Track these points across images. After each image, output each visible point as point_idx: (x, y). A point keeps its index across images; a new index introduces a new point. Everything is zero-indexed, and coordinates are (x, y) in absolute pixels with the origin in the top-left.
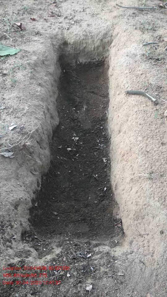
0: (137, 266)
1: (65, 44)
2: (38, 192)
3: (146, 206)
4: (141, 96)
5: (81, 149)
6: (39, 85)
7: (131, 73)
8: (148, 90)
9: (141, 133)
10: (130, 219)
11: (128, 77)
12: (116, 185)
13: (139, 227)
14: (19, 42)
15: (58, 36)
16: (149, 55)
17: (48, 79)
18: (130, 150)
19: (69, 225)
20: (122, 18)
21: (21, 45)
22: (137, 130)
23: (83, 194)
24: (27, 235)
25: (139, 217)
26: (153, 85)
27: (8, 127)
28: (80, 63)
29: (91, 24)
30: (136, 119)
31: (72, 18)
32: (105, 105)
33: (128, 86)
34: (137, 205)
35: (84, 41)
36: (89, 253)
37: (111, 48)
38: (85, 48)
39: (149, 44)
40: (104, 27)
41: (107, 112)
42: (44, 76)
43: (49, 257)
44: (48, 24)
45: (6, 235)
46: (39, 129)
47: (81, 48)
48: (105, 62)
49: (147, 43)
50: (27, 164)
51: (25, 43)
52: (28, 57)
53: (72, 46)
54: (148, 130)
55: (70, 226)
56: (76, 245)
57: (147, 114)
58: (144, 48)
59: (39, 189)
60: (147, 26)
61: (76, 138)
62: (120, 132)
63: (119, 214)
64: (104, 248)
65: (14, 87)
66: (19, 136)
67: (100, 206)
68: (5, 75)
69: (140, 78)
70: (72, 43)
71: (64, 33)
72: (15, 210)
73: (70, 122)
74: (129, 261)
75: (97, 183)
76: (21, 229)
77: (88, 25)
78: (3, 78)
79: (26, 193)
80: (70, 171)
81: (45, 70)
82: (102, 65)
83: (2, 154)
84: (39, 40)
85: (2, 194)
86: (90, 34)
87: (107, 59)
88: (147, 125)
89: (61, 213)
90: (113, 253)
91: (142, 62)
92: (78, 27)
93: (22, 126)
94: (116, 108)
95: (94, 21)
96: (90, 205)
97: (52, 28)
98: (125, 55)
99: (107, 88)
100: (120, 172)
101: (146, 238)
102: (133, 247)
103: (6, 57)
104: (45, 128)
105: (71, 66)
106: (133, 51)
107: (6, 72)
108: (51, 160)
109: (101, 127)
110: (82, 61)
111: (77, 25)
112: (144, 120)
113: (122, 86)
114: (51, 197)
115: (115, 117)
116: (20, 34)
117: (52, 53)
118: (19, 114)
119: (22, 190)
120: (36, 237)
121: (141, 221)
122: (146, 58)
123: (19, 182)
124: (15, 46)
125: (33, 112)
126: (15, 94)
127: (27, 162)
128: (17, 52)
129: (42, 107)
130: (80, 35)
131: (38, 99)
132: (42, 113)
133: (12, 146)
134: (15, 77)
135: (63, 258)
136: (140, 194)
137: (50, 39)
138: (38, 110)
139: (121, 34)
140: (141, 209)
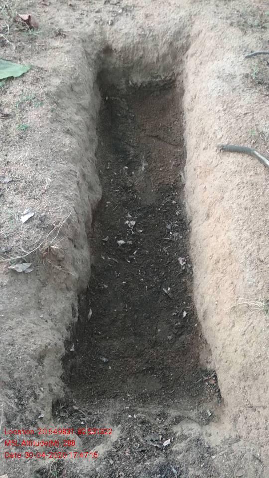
0: (248, 465)
1: (108, 50)
2: (75, 325)
3: (260, 360)
4: (246, 156)
5: (142, 242)
6: (67, 133)
7: (226, 111)
8: (257, 145)
9: (247, 225)
10: (233, 377)
11: (221, 118)
12: (205, 312)
13: (248, 393)
14: (28, 51)
15: (95, 37)
16: (257, 76)
17: (81, 119)
18: (230, 254)
19: (128, 379)
20: (207, 4)
21: (32, 58)
22: (240, 220)
23: (148, 324)
24: (61, 407)
25: (248, 376)
26: (266, 135)
27: (19, 217)
28: (133, 84)
29: (152, 15)
30: (238, 197)
31: (119, 3)
32: (179, 161)
33: (223, 136)
34: (245, 355)
35: (140, 46)
36: (165, 437)
37: (187, 58)
38: (141, 58)
39: (255, 54)
40: (174, 19)
41: (182, 174)
42: (75, 115)
43: (101, 450)
44: (77, 15)
45: (27, 413)
46: (72, 218)
47: (136, 58)
48: (177, 83)
49: (251, 52)
50: (55, 280)
51: (38, 53)
52: (45, 80)
53: (119, 54)
54: (260, 219)
55: (129, 381)
56: (143, 423)
57: (257, 189)
58: (247, 63)
59: (76, 319)
60: (250, 21)
61: (131, 222)
62: (208, 216)
63: (210, 363)
64: (190, 427)
65: (25, 140)
66: (39, 232)
67: (177, 345)
68: (7, 116)
69: (242, 120)
70: (119, 50)
71: (104, 32)
72: (39, 367)
73: (120, 194)
74: (235, 457)
75: (171, 302)
76: (51, 398)
77: (147, 16)
78: (3, 122)
79: (55, 332)
80: (124, 283)
81: (75, 102)
82: (171, 87)
83: (13, 267)
84: (62, 47)
85: (17, 340)
86: (150, 33)
87: (180, 77)
88: (257, 210)
89: (112, 359)
90: (206, 439)
91: (245, 89)
92: (129, 19)
93: (44, 214)
94: (200, 173)
95: (156, 8)
96: (161, 343)
97: (84, 23)
98: (215, 75)
99: (182, 129)
100: (211, 290)
101: (260, 413)
102: (239, 427)
103: (7, 81)
104: (80, 212)
105: (118, 90)
106: (229, 70)
107: (9, 110)
108: (92, 265)
109: (174, 202)
110: (136, 81)
111: (127, 15)
112: (253, 200)
113: (211, 135)
114: (95, 331)
115: (199, 189)
116: (29, 35)
117: (86, 71)
118: (36, 192)
119: (49, 327)
120: (75, 408)
121: (252, 383)
122: (252, 82)
123: (43, 313)
124: (20, 59)
125: (60, 186)
126: (26, 153)
127: (55, 277)
128: (25, 71)
129: (73, 173)
130: (133, 34)
131: (66, 159)
132: (75, 186)
133: (28, 253)
134: (24, 121)
135: (125, 450)
136: (250, 337)
137: (81, 44)
138: (67, 180)
139: (205, 34)
140: (252, 363)
